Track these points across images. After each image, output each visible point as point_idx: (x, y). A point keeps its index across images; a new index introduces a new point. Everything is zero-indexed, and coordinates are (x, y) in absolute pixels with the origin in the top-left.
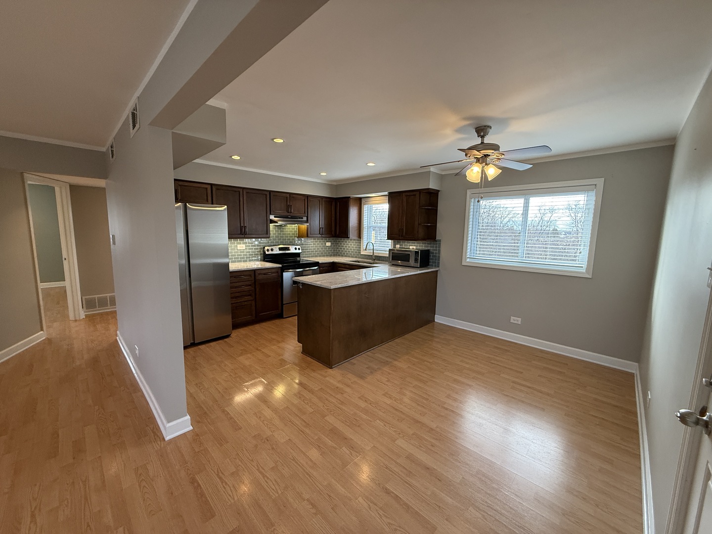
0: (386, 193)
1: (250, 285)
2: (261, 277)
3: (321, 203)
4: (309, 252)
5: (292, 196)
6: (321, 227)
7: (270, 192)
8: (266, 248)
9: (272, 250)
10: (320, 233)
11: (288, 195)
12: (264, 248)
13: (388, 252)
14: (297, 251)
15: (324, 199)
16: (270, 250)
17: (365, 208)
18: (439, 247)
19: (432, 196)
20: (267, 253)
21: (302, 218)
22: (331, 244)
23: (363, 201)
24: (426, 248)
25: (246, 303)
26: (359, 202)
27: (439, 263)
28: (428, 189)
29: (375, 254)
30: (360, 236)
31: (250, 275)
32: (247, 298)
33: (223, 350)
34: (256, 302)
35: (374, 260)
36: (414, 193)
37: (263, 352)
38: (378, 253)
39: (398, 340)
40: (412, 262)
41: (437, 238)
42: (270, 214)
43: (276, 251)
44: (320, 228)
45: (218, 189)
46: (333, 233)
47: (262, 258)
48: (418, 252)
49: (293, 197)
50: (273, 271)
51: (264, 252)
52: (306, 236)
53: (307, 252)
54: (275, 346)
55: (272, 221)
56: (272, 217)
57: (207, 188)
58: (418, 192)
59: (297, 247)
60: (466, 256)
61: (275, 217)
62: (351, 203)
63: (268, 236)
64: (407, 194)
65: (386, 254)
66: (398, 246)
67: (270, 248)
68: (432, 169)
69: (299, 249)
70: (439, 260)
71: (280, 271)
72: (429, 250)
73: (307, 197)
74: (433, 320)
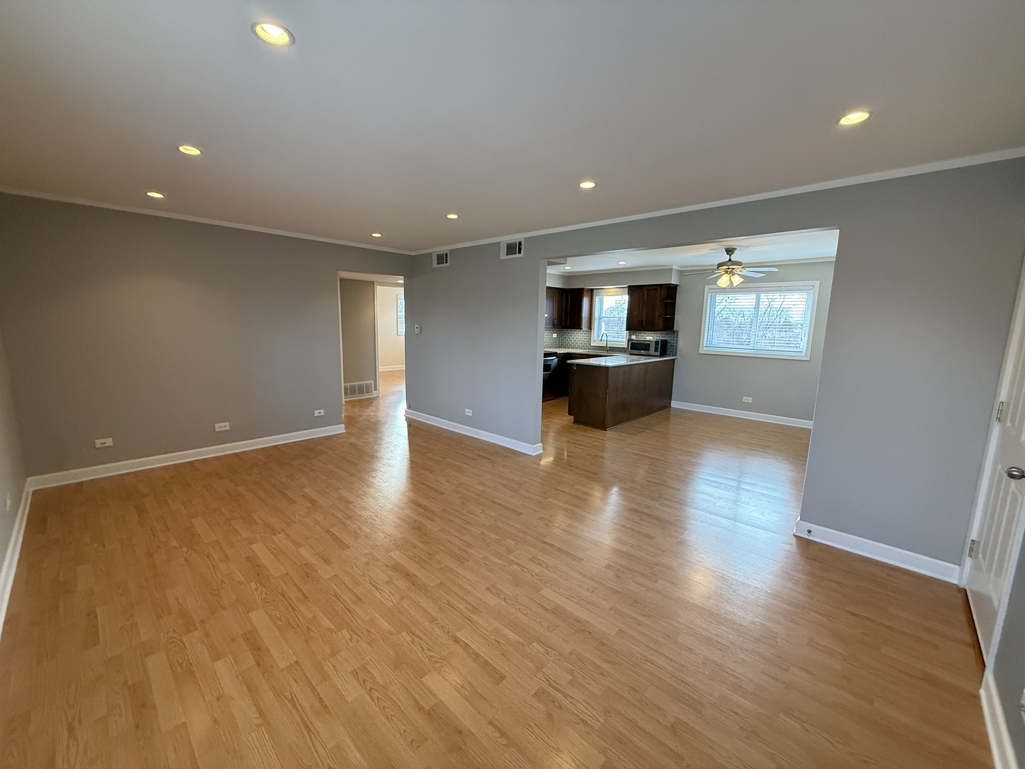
0: (625, 286)
13: (625, 343)
17: (597, 300)
19: (671, 291)
22: (558, 335)
23: (595, 292)
24: (664, 339)
26: (591, 293)
27: (676, 352)
28: (669, 284)
29: (609, 345)
30: (590, 328)
35: (611, 351)
36: (656, 288)
40: (652, 351)
41: (675, 329)
46: (562, 324)
48: (657, 342)
58: (660, 287)
60: (703, 344)
62: (584, 295)
64: (648, 288)
65: (624, 345)
66: (634, 337)
68: (674, 267)
70: (676, 349)
72: (666, 340)
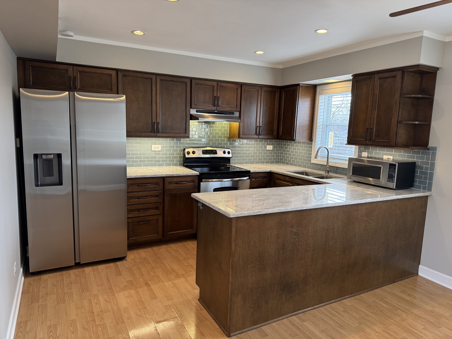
0: (350, 77)
1: (157, 196)
2: (172, 186)
3: (260, 94)
4: (243, 157)
5: (220, 84)
6: (258, 125)
7: (191, 79)
8: (186, 150)
9: (194, 153)
10: (256, 134)
11: (215, 84)
12: (184, 149)
13: (347, 162)
14: (226, 155)
15: (264, 89)
16: (191, 152)
17: (321, 100)
18: (434, 158)
19: (425, 78)
20: (187, 156)
21: (233, 113)
22: (274, 147)
23: (318, 89)
24: (410, 160)
25: (151, 218)
26: (313, 90)
27: (430, 184)
28: (418, 66)
29: (330, 164)
30: (311, 138)
31: (158, 184)
32: (152, 212)
33: (108, 278)
34: (163, 216)
35: (328, 172)
36: (393, 74)
37: (151, 289)
38: (336, 163)
39: (348, 302)
40: (383, 179)
41: (431, 144)
42: (191, 107)
43: (199, 154)
44: (257, 127)
45: (124, 76)
46: (275, 133)
47: (182, 162)
48: (395, 165)
49: (222, 87)
50: (188, 179)
51: (184, 155)
52: (237, 136)
53: (240, 157)
54: (171, 282)
55: (193, 118)
56: (193, 112)
57: (111, 75)
58: (400, 72)
59: (227, 150)
61: (197, 111)
62: (301, 93)
63: (186, 135)
64: (381, 75)
65: (345, 164)
66: (365, 154)
67: (191, 150)
68: (426, 34)
69: (229, 153)
71: (197, 181)
73: (241, 85)
74: (414, 273)
